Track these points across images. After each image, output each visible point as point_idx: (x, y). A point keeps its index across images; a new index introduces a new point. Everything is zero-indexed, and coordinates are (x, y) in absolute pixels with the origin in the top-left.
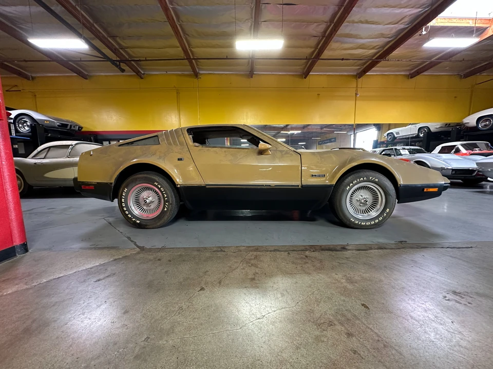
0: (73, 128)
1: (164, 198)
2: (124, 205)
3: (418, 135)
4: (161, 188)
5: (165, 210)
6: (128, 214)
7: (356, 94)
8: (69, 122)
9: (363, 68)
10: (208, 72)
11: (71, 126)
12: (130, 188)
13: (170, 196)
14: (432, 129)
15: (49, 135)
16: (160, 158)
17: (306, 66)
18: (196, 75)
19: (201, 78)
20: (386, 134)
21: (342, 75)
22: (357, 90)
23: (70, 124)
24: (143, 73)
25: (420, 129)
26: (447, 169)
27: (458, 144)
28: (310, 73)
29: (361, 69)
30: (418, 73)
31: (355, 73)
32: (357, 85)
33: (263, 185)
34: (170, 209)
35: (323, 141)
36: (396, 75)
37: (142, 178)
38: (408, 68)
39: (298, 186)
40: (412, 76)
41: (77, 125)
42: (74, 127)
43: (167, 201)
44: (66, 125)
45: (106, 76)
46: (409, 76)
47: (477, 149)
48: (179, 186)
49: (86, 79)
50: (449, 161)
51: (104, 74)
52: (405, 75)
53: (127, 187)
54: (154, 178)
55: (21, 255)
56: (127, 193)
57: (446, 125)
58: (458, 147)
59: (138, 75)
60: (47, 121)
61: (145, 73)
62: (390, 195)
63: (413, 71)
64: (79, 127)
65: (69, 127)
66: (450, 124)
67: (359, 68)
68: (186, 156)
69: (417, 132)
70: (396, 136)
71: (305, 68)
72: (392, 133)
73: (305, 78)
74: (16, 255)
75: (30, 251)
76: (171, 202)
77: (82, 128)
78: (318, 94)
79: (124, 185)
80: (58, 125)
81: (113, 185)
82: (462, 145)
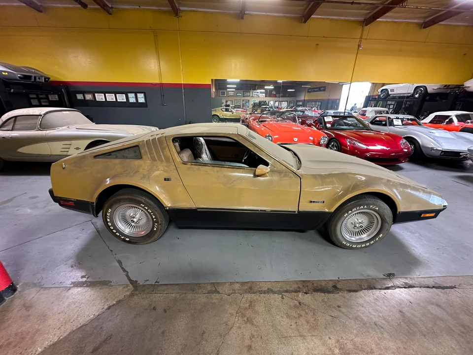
0: (38, 80)
1: (153, 219)
2: (110, 224)
3: (413, 95)
4: (148, 209)
5: (155, 229)
6: (116, 233)
7: (359, 46)
8: (32, 73)
9: (372, 13)
10: (190, 9)
11: (35, 78)
12: (114, 209)
13: (158, 217)
14: (430, 90)
15: (12, 91)
16: (144, 177)
17: (307, 7)
18: (176, 12)
19: (181, 17)
20: (380, 90)
21: (347, 21)
22: (360, 41)
23: (33, 75)
24: (110, 6)
25: (417, 88)
26: (436, 150)
27: (453, 114)
28: (312, 16)
29: (370, 15)
30: (434, 22)
31: (362, 19)
32: (362, 35)
33: (258, 210)
34: (160, 229)
35: (313, 88)
36: (408, 23)
37: (126, 199)
38: (424, 15)
39: (295, 212)
40: (426, 25)
41: (42, 76)
42: (39, 78)
43: (156, 222)
44: (29, 77)
45: (65, 8)
46: (422, 25)
47: (469, 121)
48: (167, 208)
49: (41, 11)
50: (441, 141)
51: (62, 6)
52: (417, 24)
53: (110, 207)
54: (140, 199)
55: (10, 297)
56: (112, 213)
57: (446, 86)
58: (452, 119)
59: (105, 10)
60: (5, 72)
61: (113, 6)
62: (386, 222)
63: (428, 20)
64: (45, 79)
65: (33, 80)
66: (449, 86)
67: (368, 13)
68: (173, 175)
69: (412, 92)
70: (390, 93)
71: (305, 9)
72: (386, 90)
73: (305, 22)
74: (4, 299)
75: (19, 290)
76: (160, 223)
77: (49, 79)
78: (317, 45)
79: (106, 205)
80: (19, 77)
81: (95, 204)
82: (457, 116)
